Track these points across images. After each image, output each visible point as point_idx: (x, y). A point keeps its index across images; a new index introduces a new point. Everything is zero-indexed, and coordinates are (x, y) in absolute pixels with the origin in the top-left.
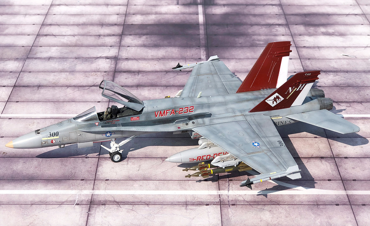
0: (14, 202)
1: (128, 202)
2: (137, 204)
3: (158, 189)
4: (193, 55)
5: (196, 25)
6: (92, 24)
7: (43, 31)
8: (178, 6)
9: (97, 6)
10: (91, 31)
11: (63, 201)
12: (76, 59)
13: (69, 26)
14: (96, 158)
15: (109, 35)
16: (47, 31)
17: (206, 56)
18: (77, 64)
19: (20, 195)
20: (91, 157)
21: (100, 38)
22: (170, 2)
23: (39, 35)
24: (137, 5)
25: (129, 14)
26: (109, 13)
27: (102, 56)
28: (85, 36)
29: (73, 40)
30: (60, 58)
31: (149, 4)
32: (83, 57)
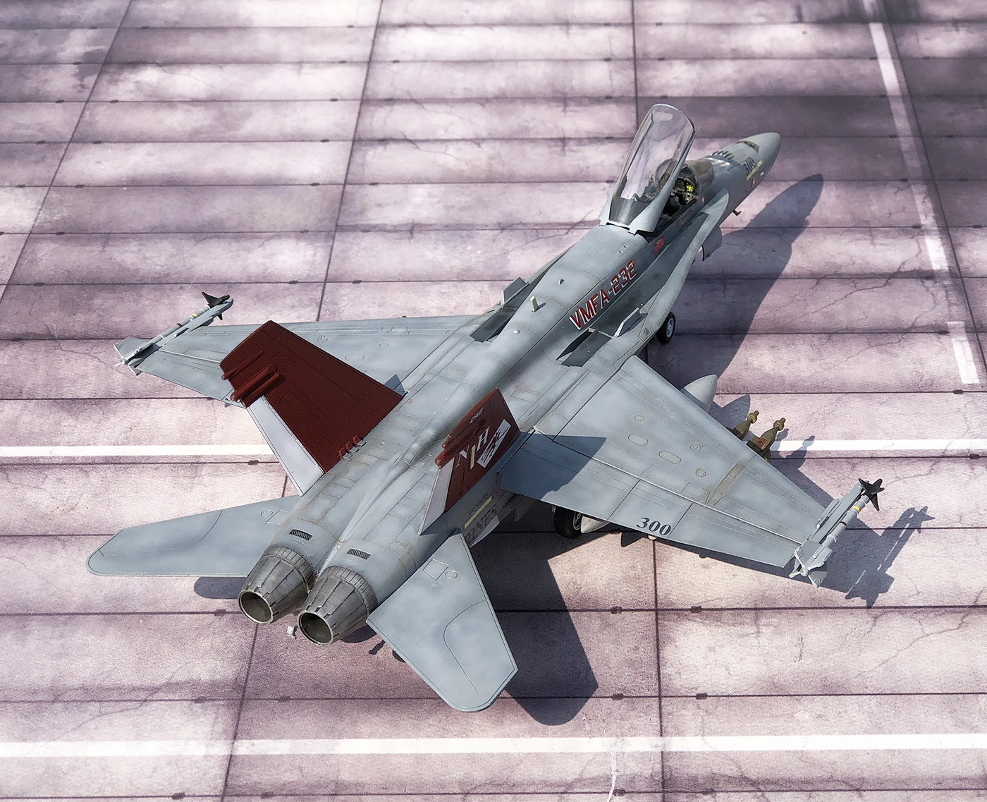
0: (402, 785)
1: (791, 781)
2: (821, 786)
3: (878, 729)
4: (890, 214)
5: (879, 99)
6: (530, 98)
7: (371, 124)
8: (802, 27)
9: (534, 30)
10: (531, 125)
11: (570, 779)
12: (503, 229)
13: (452, 107)
14: (646, 610)
15: (595, 139)
16: (385, 122)
17: (935, 218)
18: (510, 248)
19: (420, 759)
20: (628, 607)
21: (566, 148)
22: (772, 11)
23: (360, 140)
24: (667, 24)
25: (646, 57)
26: (579, 57)
27: (587, 219)
28: (516, 142)
29: (479, 157)
30: (447, 227)
31: (706, 21)
32: (524, 224)
